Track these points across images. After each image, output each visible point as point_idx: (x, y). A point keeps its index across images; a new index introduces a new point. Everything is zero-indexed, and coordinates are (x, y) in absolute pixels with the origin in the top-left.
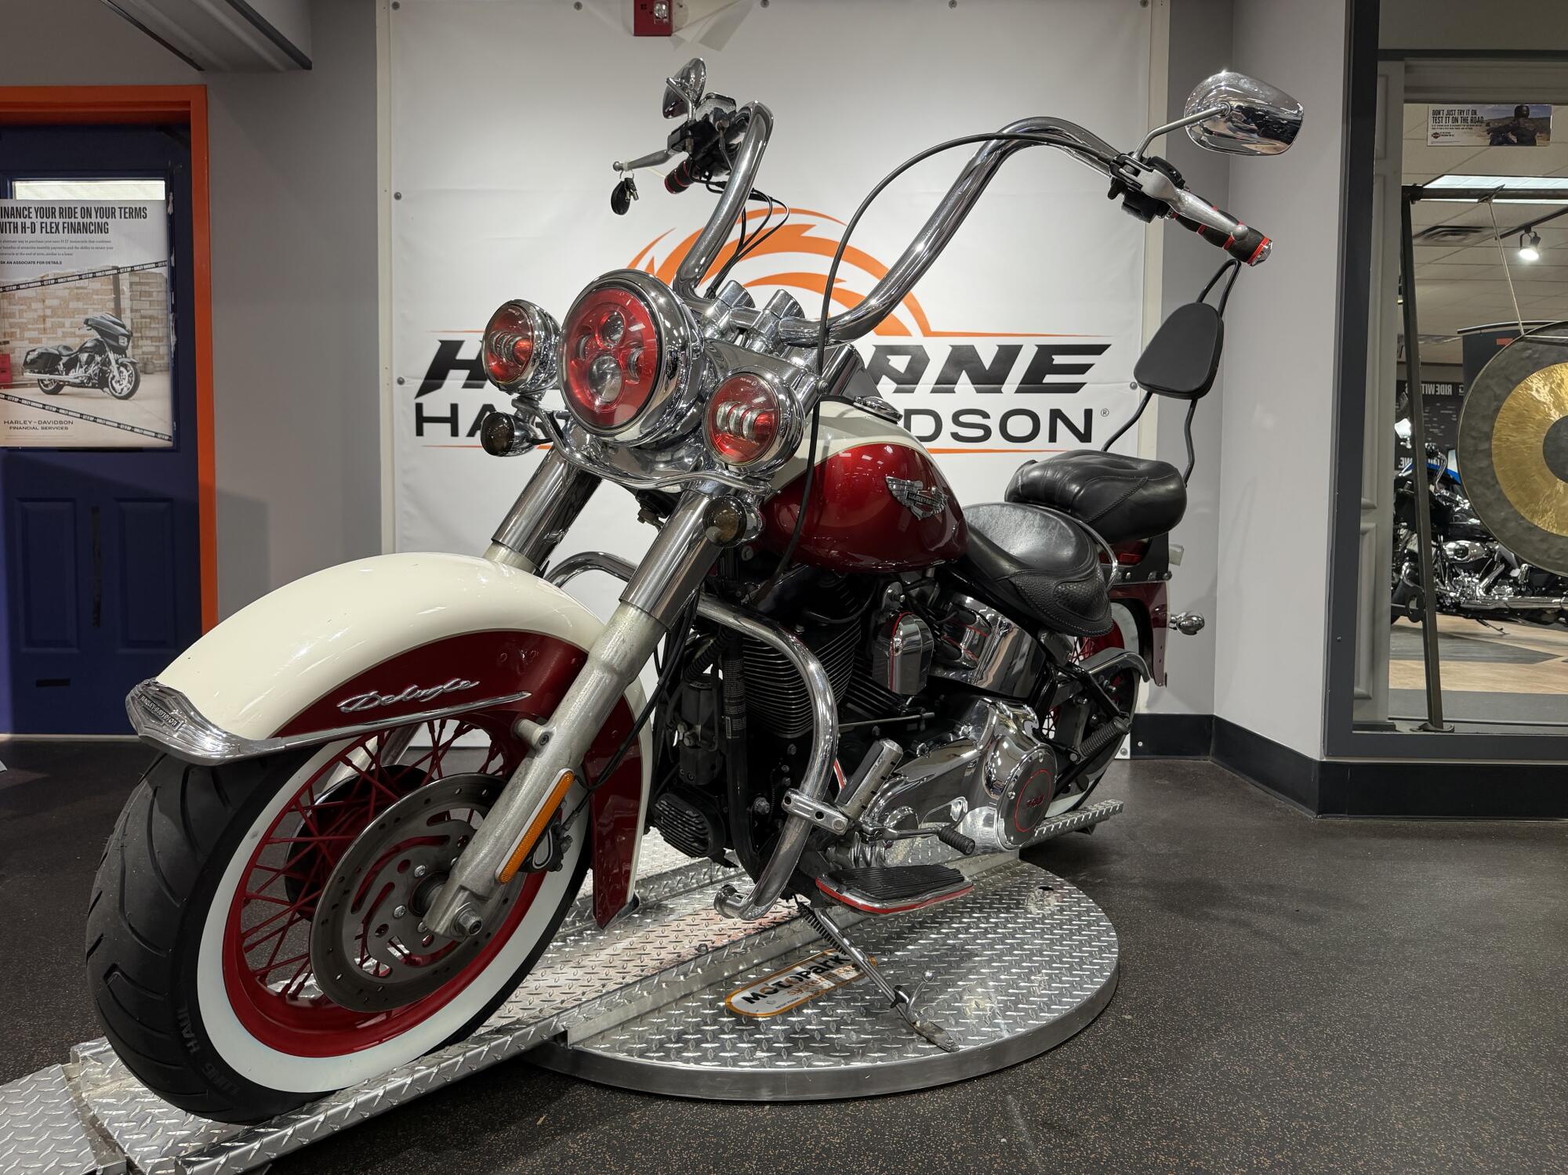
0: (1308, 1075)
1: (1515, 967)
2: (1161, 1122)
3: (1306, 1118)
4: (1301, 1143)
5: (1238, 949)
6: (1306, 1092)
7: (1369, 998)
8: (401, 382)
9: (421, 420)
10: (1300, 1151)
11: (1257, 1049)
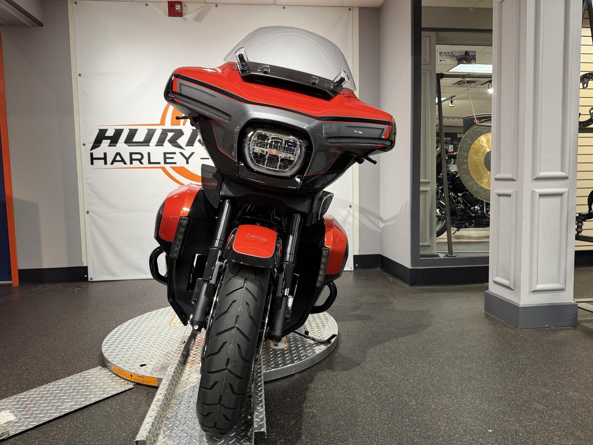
0: (388, 368)
1: (458, 331)
2: (341, 386)
3: (384, 381)
4: (381, 388)
5: (375, 331)
6: (386, 373)
7: (412, 343)
8: (84, 145)
9: (92, 159)
10: (380, 390)
11: (374, 362)
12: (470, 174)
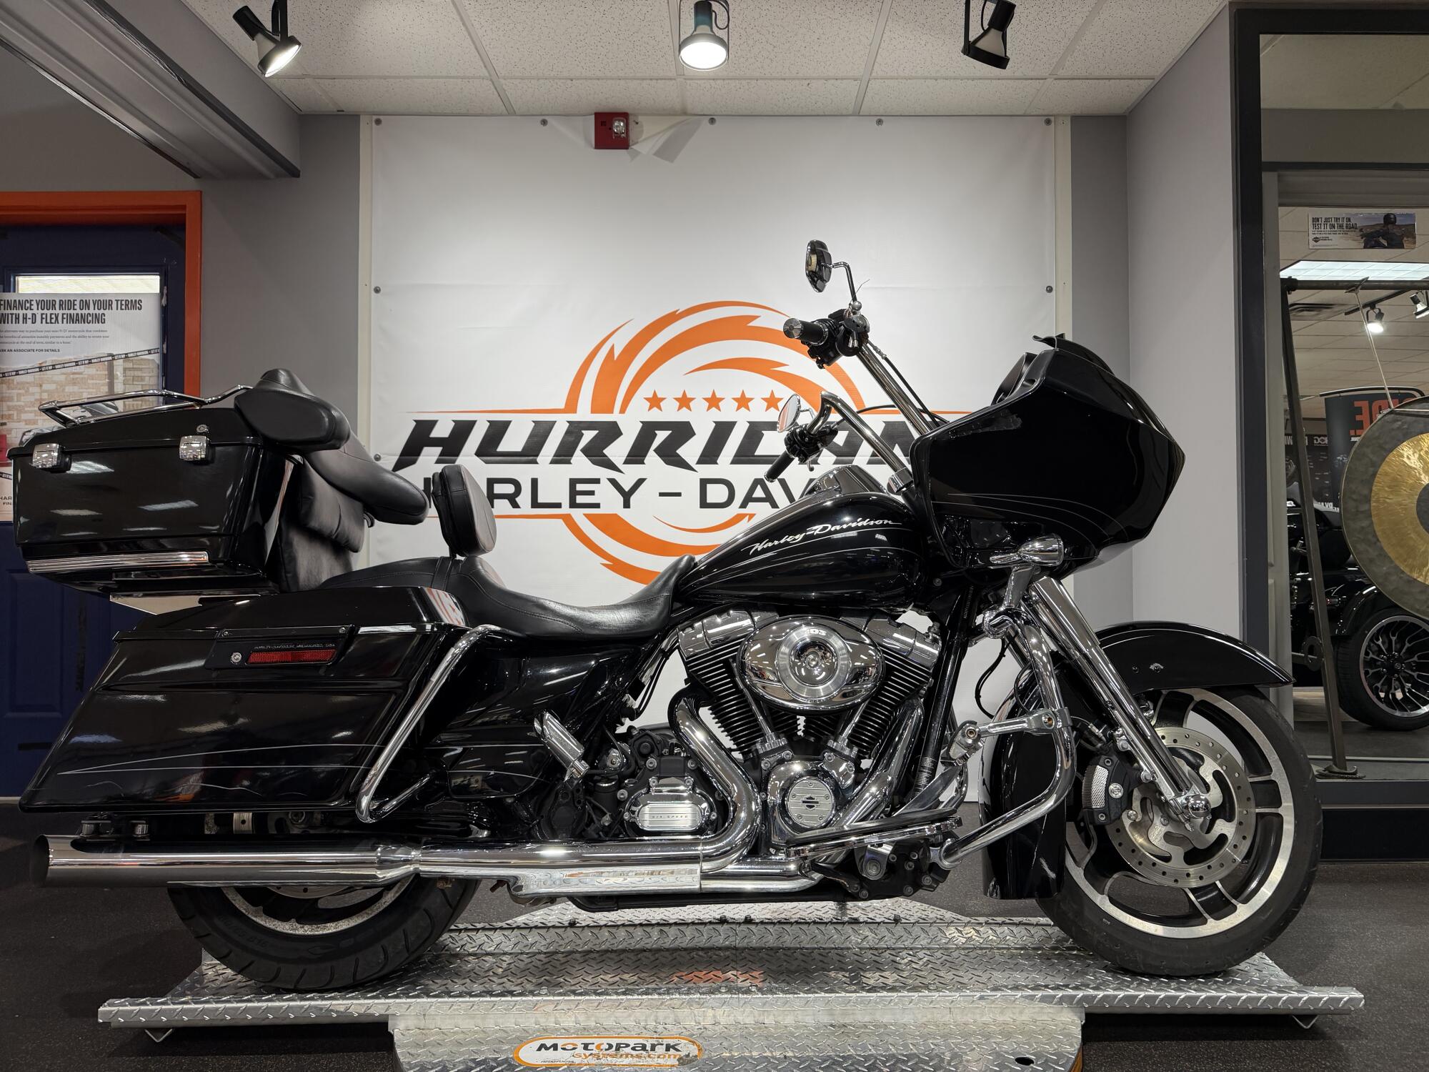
12: (1378, 543)
